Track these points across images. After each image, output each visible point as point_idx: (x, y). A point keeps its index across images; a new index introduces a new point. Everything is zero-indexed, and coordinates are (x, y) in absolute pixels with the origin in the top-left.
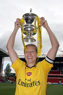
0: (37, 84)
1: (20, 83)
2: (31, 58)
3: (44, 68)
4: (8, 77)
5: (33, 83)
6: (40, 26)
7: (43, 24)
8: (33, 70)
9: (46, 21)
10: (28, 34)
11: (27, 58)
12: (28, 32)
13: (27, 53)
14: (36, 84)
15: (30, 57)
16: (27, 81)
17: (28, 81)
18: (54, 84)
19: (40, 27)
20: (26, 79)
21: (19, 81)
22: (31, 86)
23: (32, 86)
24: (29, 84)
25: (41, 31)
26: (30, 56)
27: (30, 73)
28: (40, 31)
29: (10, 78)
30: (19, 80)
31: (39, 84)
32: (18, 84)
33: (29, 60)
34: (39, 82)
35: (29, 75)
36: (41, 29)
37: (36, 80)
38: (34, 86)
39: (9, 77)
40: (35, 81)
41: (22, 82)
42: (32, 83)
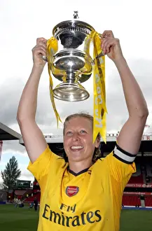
0: (92, 220)
1: (48, 215)
2: (79, 149)
3: (112, 176)
4: (11, 192)
5: (82, 215)
6: (101, 55)
7: (108, 49)
8: (83, 180)
9: (118, 41)
10: (68, 77)
11: (71, 148)
12: (68, 73)
13: (70, 135)
14: (88, 219)
15: (77, 148)
16: (64, 210)
17: (68, 211)
18: (127, 209)
19: (101, 59)
20: (62, 205)
21: (45, 210)
22: (75, 223)
23: (78, 224)
24: (71, 218)
25: (104, 68)
26: (77, 143)
27: (75, 187)
28: (100, 69)
29: (16, 193)
30: (46, 205)
31: (98, 219)
32: (44, 216)
33: (74, 153)
34: (98, 213)
35: (71, 195)
36: (104, 64)
37: (89, 208)
38: (83, 223)
39: (14, 190)
40: (87, 210)
41: (51, 212)
42: (78, 217)
